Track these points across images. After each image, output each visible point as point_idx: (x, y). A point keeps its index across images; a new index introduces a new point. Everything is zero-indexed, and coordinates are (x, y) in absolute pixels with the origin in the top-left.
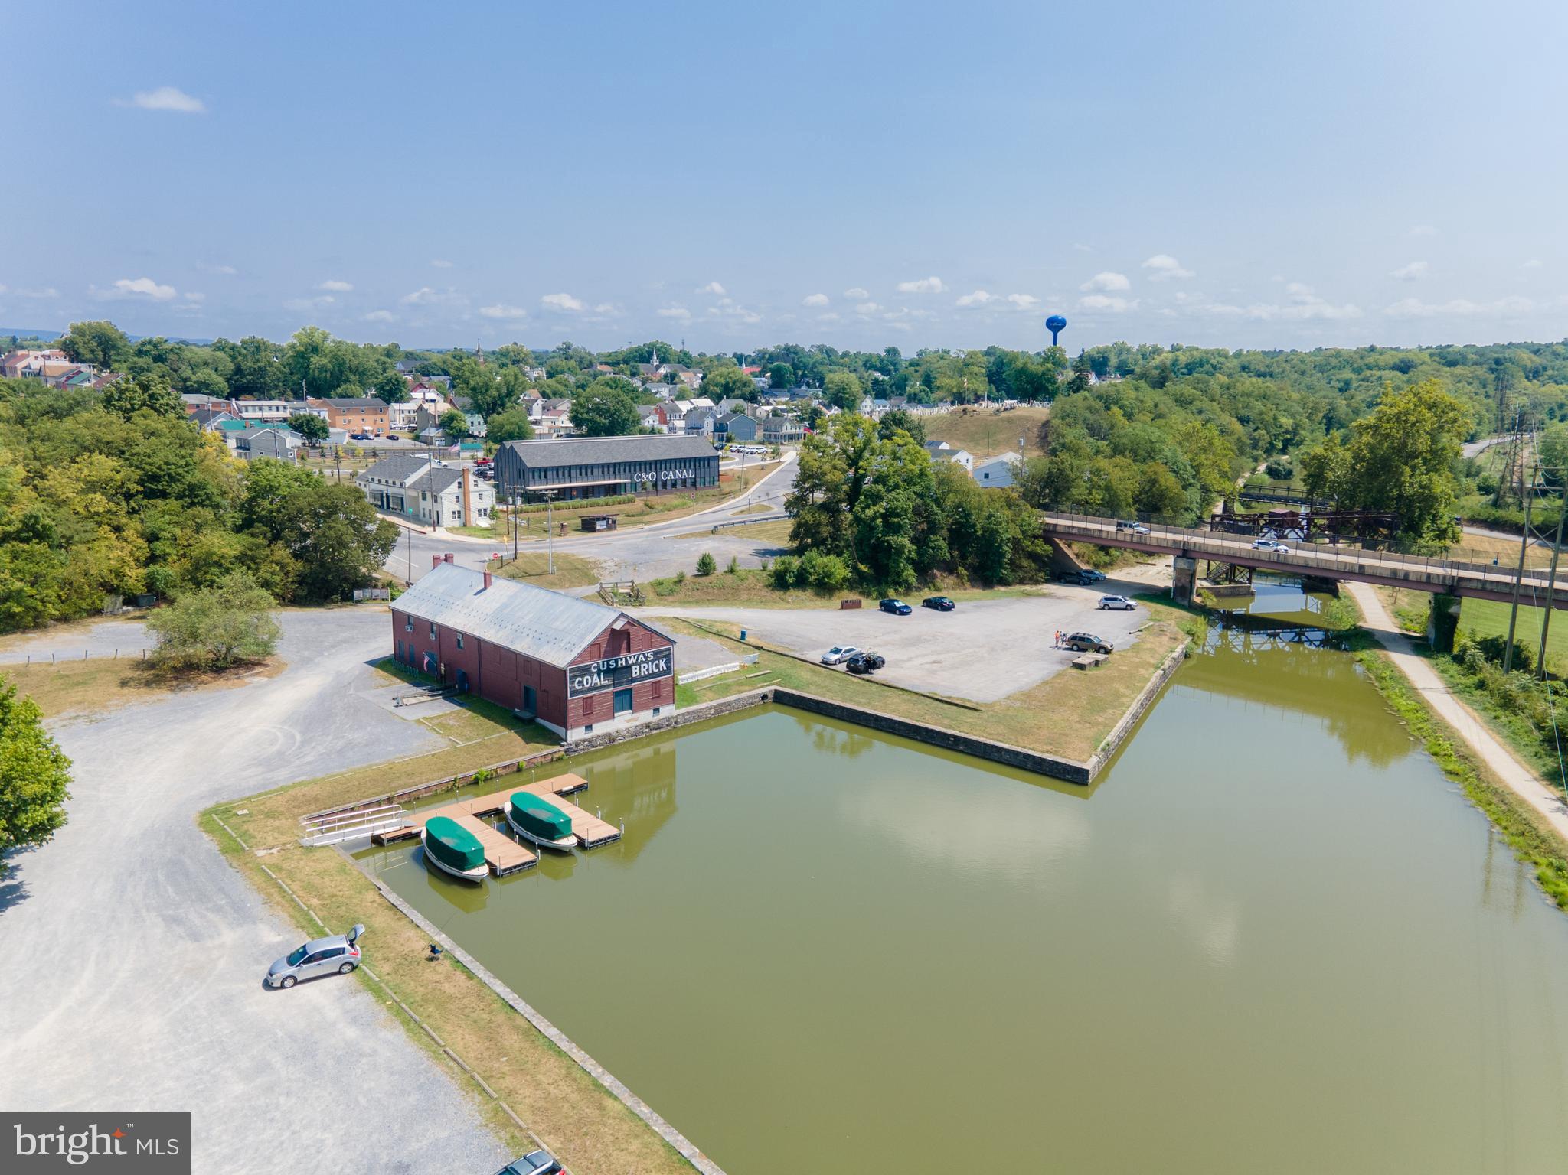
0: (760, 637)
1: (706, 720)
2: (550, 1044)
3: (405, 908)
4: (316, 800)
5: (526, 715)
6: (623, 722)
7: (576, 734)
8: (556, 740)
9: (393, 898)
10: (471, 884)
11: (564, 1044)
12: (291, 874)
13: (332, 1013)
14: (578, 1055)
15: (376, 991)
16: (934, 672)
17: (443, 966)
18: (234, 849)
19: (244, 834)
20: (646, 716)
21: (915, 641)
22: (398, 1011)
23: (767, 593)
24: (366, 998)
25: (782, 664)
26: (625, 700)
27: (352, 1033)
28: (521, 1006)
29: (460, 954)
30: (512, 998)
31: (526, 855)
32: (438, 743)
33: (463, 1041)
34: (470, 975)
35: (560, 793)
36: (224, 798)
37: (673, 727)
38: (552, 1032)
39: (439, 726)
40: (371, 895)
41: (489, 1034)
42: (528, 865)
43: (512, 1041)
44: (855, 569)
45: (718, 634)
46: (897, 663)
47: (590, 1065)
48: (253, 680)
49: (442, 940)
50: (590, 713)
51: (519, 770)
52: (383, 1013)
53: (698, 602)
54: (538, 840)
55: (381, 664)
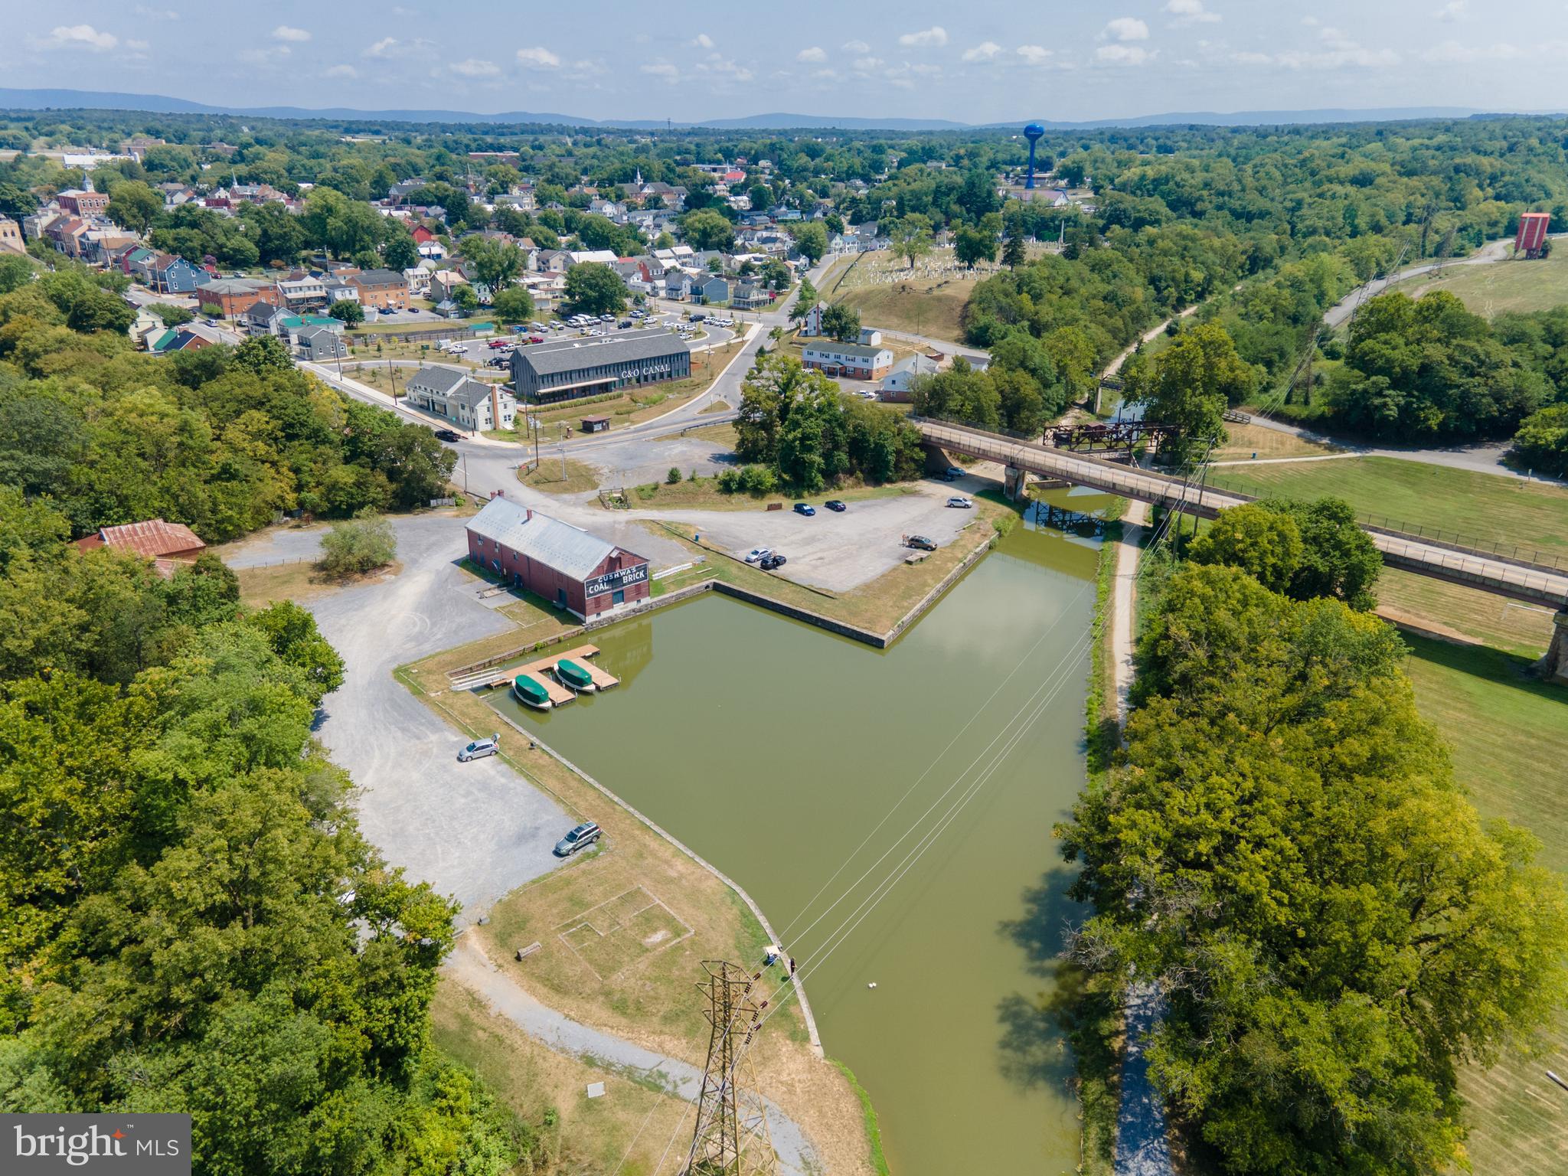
0: (709, 537)
1: (670, 605)
2: (591, 785)
3: (513, 724)
4: (451, 663)
5: (561, 606)
6: (619, 609)
7: (591, 619)
8: (580, 622)
9: (506, 719)
10: (543, 711)
11: (597, 785)
12: (452, 707)
13: (492, 772)
14: (603, 789)
15: (508, 762)
16: (816, 567)
17: (538, 752)
18: (418, 692)
19: (420, 684)
20: (633, 605)
21: (811, 540)
22: (522, 772)
23: (717, 497)
24: (505, 767)
25: (720, 562)
26: (620, 597)
27: (503, 780)
28: (576, 769)
29: (544, 746)
30: (571, 766)
31: (570, 696)
32: (509, 626)
33: (552, 783)
34: (551, 756)
35: (585, 657)
36: (402, 662)
37: (650, 610)
38: (591, 780)
39: (509, 613)
40: (494, 718)
41: (563, 781)
42: (572, 700)
43: (574, 784)
44: (780, 477)
45: (680, 536)
46: (795, 560)
47: (608, 793)
48: (386, 576)
49: (534, 739)
50: (599, 606)
51: (560, 641)
52: (515, 773)
53: (668, 505)
54: (576, 687)
55: (462, 563)
